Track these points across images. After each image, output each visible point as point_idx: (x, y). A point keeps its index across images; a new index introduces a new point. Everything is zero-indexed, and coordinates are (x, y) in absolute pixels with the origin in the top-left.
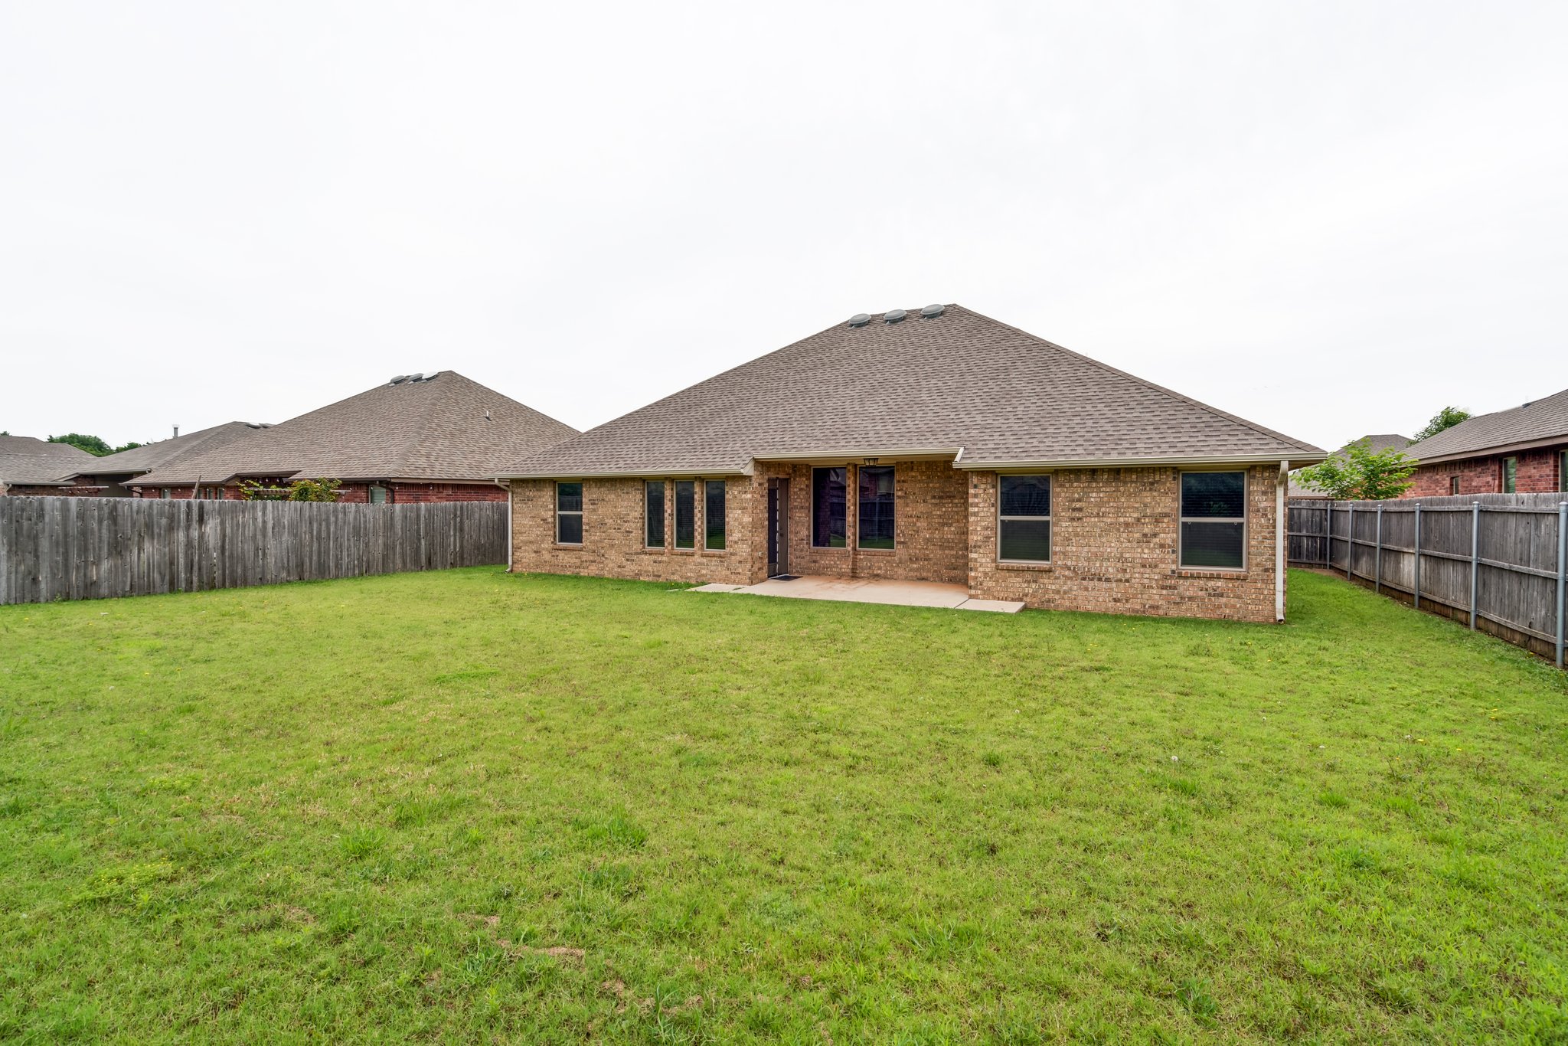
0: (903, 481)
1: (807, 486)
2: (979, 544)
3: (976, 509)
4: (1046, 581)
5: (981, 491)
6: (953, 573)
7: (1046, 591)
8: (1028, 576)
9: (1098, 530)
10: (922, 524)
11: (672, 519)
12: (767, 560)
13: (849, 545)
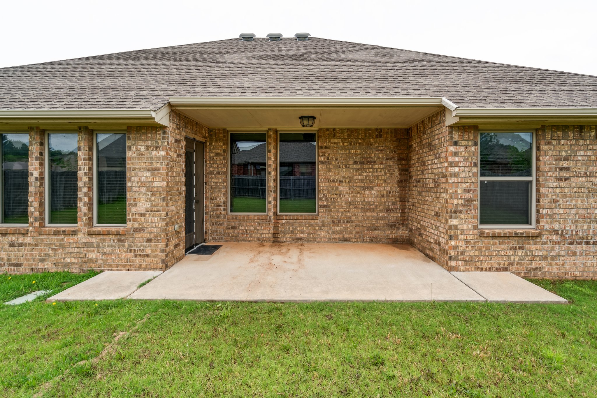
0: (326, 148)
1: (225, 151)
2: (459, 208)
3: (456, 169)
4: (533, 247)
5: (462, 149)
6: (374, 233)
7: (533, 259)
8: (514, 242)
9: (586, 191)
10: (344, 188)
11: (42, 184)
12: (183, 234)
13: (270, 210)
